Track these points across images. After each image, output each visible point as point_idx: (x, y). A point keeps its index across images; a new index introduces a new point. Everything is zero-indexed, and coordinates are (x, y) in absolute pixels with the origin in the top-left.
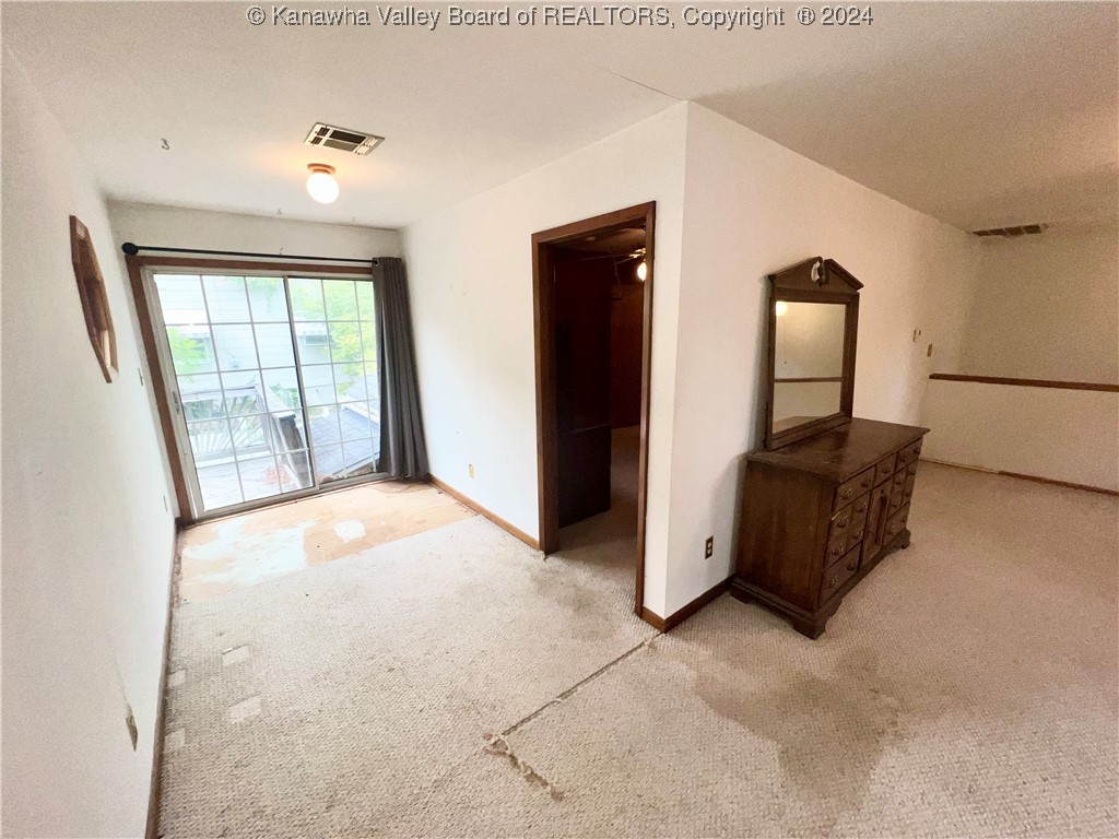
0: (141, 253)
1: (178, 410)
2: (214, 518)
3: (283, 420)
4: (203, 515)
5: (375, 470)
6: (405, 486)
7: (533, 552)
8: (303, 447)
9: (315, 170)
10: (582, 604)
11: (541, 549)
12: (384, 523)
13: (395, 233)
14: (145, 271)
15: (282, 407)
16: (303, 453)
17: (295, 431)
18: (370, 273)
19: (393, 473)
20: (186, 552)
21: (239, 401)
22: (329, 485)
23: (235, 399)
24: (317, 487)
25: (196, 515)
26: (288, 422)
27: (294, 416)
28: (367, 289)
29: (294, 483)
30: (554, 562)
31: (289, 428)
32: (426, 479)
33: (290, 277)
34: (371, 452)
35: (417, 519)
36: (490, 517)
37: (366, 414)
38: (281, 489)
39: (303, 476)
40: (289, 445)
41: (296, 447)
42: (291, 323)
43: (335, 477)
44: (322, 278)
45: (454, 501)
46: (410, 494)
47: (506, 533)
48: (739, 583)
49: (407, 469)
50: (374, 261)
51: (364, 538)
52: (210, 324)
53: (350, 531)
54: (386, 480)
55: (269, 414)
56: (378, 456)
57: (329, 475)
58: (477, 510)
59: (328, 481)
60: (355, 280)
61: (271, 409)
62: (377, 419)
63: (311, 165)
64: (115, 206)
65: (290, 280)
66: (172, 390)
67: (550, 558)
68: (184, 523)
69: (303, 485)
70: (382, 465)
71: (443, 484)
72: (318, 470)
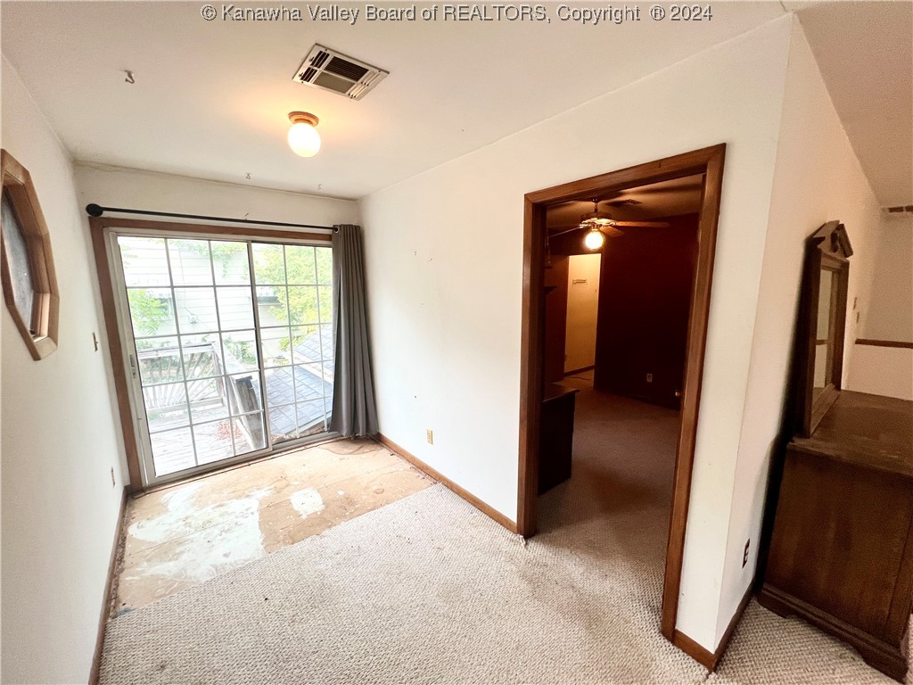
0: (106, 214)
1: (134, 374)
2: (165, 484)
3: (240, 382)
4: (154, 482)
5: (326, 429)
6: (357, 447)
7: (510, 535)
8: (258, 408)
9: (297, 120)
10: (590, 616)
11: (519, 532)
12: (341, 493)
13: (354, 202)
14: (109, 233)
15: (239, 368)
16: (259, 414)
17: (251, 392)
18: (330, 240)
19: (345, 432)
20: (133, 530)
21: (196, 359)
22: (282, 446)
23: (193, 355)
24: (271, 449)
25: (147, 481)
26: (245, 384)
27: (250, 378)
28: (326, 255)
29: (247, 444)
30: (537, 550)
31: (244, 388)
32: (376, 439)
33: (253, 242)
34: (323, 412)
35: (375, 488)
36: (450, 486)
37: (320, 375)
38: (235, 453)
39: (256, 436)
40: (244, 406)
41: (252, 408)
42: (253, 286)
43: (288, 437)
44: (284, 244)
45: (408, 466)
46: (364, 456)
47: (473, 508)
48: (768, 589)
49: (358, 428)
50: (334, 228)
51: (323, 512)
52: (172, 287)
53: (307, 503)
54: (339, 439)
55: (226, 376)
56: (330, 415)
57: (282, 435)
58: (437, 478)
59: (282, 441)
60: (315, 246)
61: (229, 371)
62: (331, 380)
63: (293, 114)
64: (80, 166)
65: (253, 244)
66: (129, 354)
67: (532, 544)
68: (134, 491)
69: (256, 445)
70: (334, 424)
71: (395, 446)
72: (271, 428)
